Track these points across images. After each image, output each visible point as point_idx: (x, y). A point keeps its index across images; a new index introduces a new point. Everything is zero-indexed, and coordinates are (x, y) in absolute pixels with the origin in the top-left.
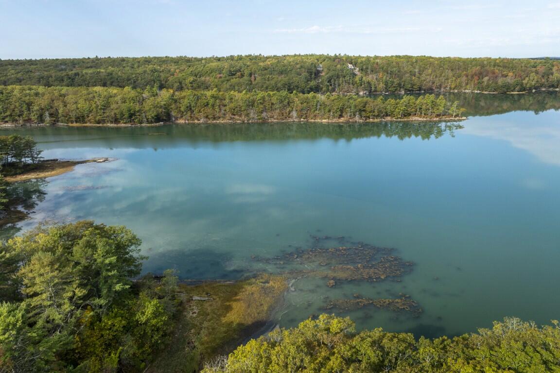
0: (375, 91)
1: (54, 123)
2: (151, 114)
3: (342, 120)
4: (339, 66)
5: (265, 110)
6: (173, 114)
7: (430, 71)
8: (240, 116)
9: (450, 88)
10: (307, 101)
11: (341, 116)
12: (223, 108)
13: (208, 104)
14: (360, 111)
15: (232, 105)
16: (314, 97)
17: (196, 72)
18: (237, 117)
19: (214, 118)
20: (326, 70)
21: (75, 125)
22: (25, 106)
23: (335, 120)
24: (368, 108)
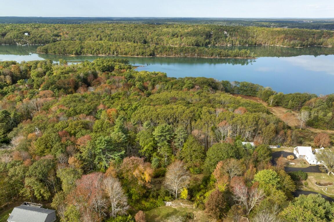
0: (235, 44)
1: (117, 55)
2: (149, 53)
3: (212, 57)
4: (220, 33)
5: (186, 53)
6: (155, 53)
7: (261, 36)
8: (178, 55)
9: (270, 44)
10: (201, 50)
11: (212, 56)
12: (172, 52)
13: (167, 50)
14: (219, 54)
15: (175, 51)
16: (203, 49)
17: (158, 34)
18: (176, 55)
19: (169, 55)
20: (214, 34)
21: (124, 56)
22: (108, 49)
23: (210, 57)
24: (222, 53)
